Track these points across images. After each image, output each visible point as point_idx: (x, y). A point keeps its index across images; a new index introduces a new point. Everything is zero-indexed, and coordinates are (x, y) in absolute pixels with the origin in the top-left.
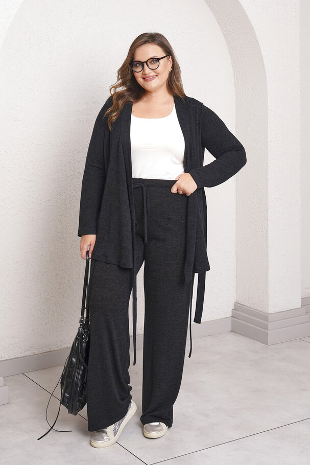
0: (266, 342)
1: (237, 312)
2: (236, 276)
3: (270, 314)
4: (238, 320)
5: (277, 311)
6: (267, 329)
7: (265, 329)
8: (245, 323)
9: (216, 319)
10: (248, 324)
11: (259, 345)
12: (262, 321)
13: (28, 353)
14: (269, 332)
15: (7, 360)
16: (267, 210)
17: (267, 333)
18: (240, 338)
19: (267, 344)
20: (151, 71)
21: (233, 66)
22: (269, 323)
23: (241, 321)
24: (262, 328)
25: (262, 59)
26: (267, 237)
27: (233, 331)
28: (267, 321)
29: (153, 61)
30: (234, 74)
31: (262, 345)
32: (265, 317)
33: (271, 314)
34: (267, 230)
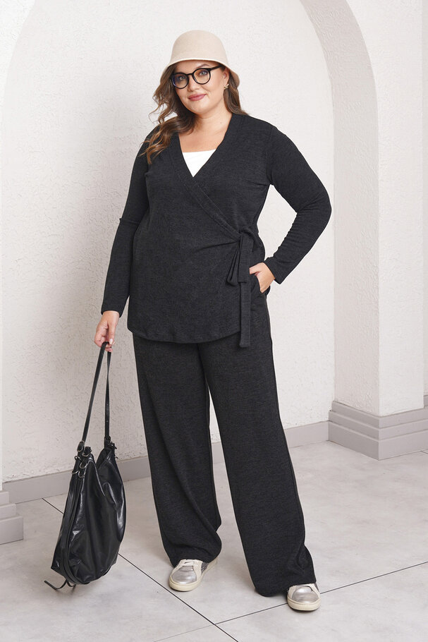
0: (376, 456)
1: (336, 414)
2: (335, 365)
3: (381, 417)
4: (338, 426)
5: (391, 412)
6: (378, 438)
7: (374, 438)
8: (347, 429)
9: (306, 423)
10: (352, 431)
11: (366, 460)
12: (370, 426)
13: (49, 471)
14: (379, 442)
15: (21, 480)
16: (377, 275)
18: (342, 450)
19: (377, 458)
20: (198, 86)
22: (380, 430)
23: (342, 427)
24: (371, 436)
25: (370, 68)
26: (377, 311)
27: (330, 440)
28: (377, 426)
29: (201, 72)
30: (332, 88)
32: (374, 421)
33: (383, 417)
34: (377, 302)
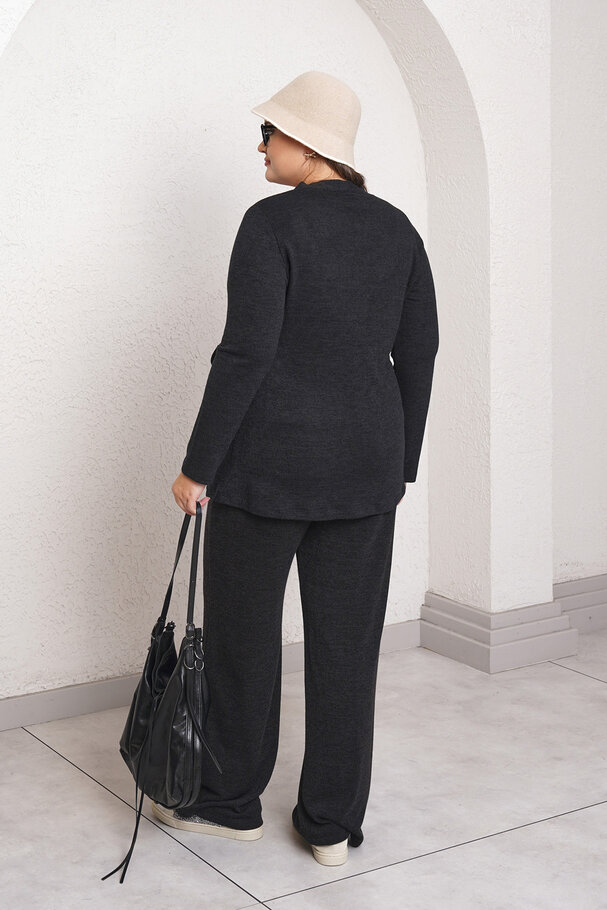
0: (486, 668)
1: (431, 610)
2: (430, 542)
3: (493, 614)
4: (432, 626)
5: (506, 608)
6: (489, 644)
7: (484, 643)
8: (446, 631)
9: (390, 623)
10: (453, 633)
11: (472, 674)
12: (477, 627)
13: (31, 689)
14: (491, 648)
16: (488, 416)
17: (489, 650)
18: (438, 660)
19: (488, 672)
21: (422, 141)
22: (492, 632)
23: (439, 628)
24: (479, 641)
25: (478, 128)
26: (488, 467)
27: (423, 646)
28: (488, 627)
31: (479, 672)
32: (484, 619)
33: (496, 613)
34: (488, 455)
